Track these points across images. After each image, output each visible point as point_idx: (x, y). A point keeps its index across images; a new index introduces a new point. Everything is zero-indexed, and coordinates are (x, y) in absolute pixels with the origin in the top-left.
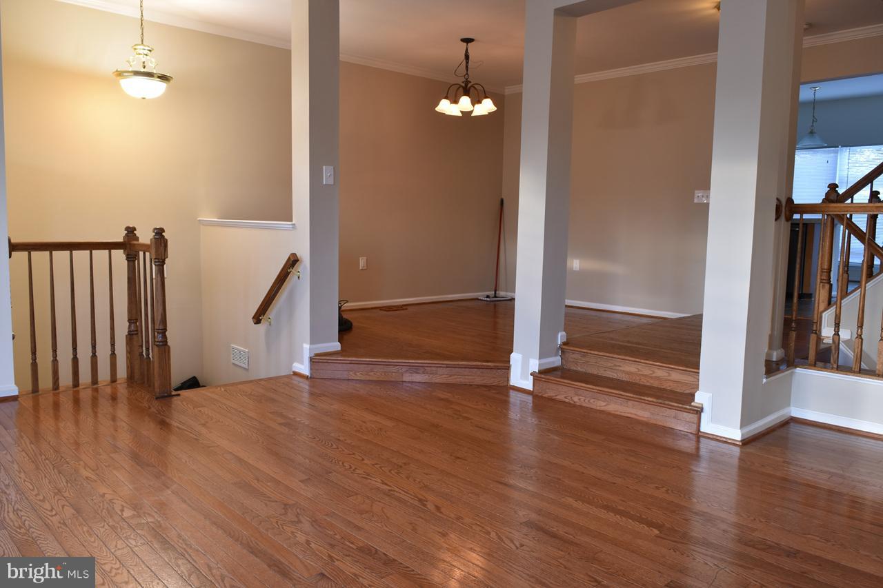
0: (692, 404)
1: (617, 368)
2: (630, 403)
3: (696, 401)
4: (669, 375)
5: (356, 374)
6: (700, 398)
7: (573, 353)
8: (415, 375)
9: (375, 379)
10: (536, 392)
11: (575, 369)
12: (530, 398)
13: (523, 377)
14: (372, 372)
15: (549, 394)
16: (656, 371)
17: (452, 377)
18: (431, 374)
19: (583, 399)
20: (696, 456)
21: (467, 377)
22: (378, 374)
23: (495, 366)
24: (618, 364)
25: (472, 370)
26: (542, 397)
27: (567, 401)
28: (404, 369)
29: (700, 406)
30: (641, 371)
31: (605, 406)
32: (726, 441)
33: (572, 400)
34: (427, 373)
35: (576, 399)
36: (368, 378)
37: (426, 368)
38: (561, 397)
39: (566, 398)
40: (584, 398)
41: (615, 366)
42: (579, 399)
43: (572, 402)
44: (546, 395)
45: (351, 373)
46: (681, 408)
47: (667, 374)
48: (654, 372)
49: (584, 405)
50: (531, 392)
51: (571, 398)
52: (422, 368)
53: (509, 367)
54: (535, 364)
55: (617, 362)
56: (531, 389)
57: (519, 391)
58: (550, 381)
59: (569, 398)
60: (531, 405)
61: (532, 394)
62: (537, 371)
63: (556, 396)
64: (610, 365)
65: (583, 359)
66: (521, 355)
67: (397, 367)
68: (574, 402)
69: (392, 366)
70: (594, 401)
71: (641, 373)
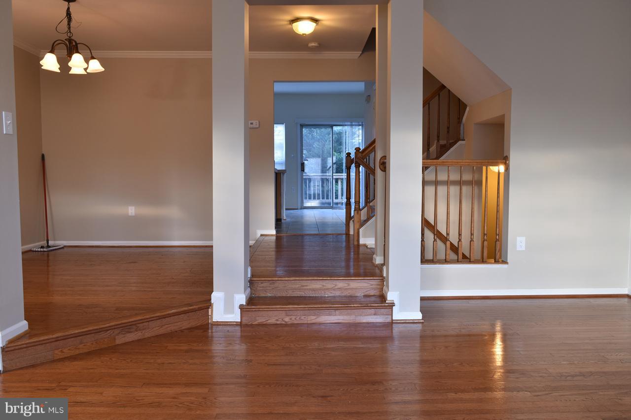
0: (387, 302)
1: (305, 287)
2: (337, 312)
3: (388, 299)
4: (349, 285)
5: (62, 352)
6: (391, 296)
7: (262, 283)
8: (128, 335)
9: (86, 351)
10: (244, 322)
11: (264, 295)
12: (238, 328)
13: (228, 309)
14: (81, 344)
15: (259, 321)
17: (164, 327)
18: (143, 330)
19: (293, 318)
20: (391, 338)
21: (175, 324)
22: (88, 344)
23: (199, 308)
25: (180, 316)
26: (252, 325)
27: (278, 322)
28: (117, 331)
29: (392, 302)
30: (326, 286)
31: (316, 318)
32: (413, 322)
33: (284, 321)
34: (140, 330)
35: (287, 319)
36: (77, 352)
37: (138, 325)
38: (272, 321)
39: (277, 320)
40: (295, 317)
41: (304, 286)
42: (291, 319)
43: (284, 323)
44: (256, 323)
45: (56, 352)
46: (381, 306)
47: (346, 285)
48: (336, 285)
49: (296, 322)
50: (239, 323)
51: (282, 319)
52: (134, 327)
53: (211, 305)
54: (241, 299)
55: (304, 283)
56: (240, 321)
57: (225, 325)
58: (261, 310)
59: (281, 320)
60: (239, 334)
61: (240, 324)
62: (244, 304)
63: (267, 321)
64: (298, 286)
65: (272, 286)
66: (223, 293)
67: (109, 332)
68: (286, 322)
69: (103, 332)
70: (305, 318)
71: (325, 288)
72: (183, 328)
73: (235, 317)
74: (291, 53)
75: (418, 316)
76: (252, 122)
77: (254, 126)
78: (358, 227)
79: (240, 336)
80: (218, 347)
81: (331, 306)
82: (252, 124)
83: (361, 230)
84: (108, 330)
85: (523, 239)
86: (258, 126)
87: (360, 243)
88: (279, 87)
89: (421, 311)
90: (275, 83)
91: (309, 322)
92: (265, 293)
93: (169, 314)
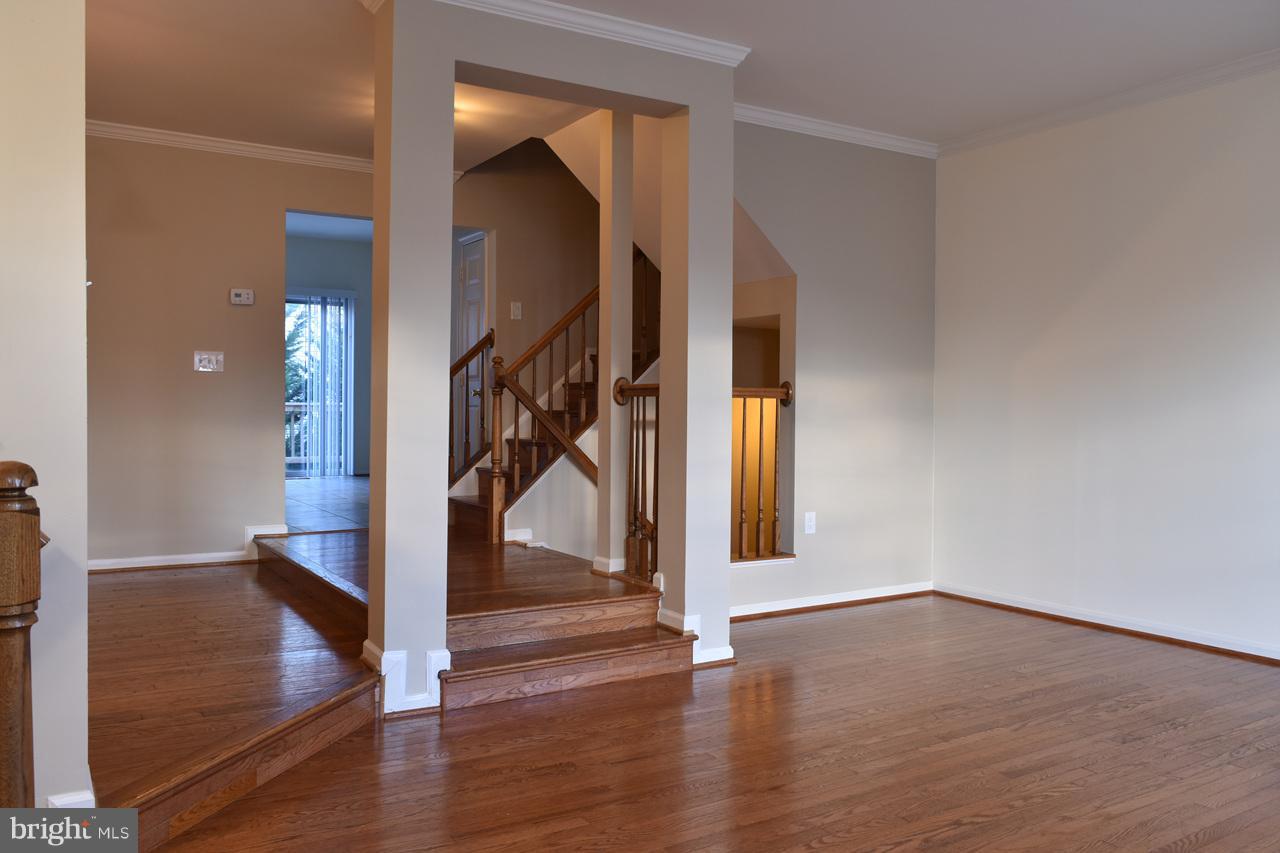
0: (684, 634)
1: (532, 625)
3: (685, 629)
5: (181, 819)
8: (273, 763)
9: (216, 810)
10: (449, 705)
13: (414, 684)
14: (208, 795)
15: (477, 699)
16: (586, 612)
17: (321, 736)
19: (537, 684)
21: (335, 727)
22: (219, 795)
23: (364, 688)
24: (531, 620)
25: (340, 709)
27: (512, 696)
28: (258, 756)
29: (692, 633)
30: (566, 619)
32: (723, 664)
33: (520, 692)
34: (288, 750)
35: (527, 689)
36: (203, 815)
37: (287, 738)
38: (500, 695)
39: (509, 693)
40: (539, 682)
41: (528, 623)
42: (533, 687)
43: (521, 696)
44: (470, 703)
45: (173, 821)
46: (678, 643)
47: (601, 613)
48: (583, 616)
50: (439, 710)
51: (518, 689)
52: (281, 743)
53: (379, 681)
54: (442, 659)
55: (530, 617)
56: (438, 704)
57: (412, 717)
58: (481, 675)
59: (516, 691)
60: (436, 732)
61: (441, 711)
62: (448, 668)
63: (491, 696)
64: (519, 624)
65: (472, 628)
66: (405, 652)
67: (247, 760)
68: (525, 694)
69: (239, 763)
70: (557, 681)
71: (565, 622)
72: (345, 734)
73: (429, 697)
74: (303, 154)
75: (728, 653)
76: (239, 291)
77: (243, 300)
78: (500, 510)
79: (437, 737)
80: (393, 765)
81: (601, 652)
82: (238, 295)
83: (506, 515)
84: (246, 757)
85: (813, 515)
86: (251, 301)
87: (506, 539)
88: (297, 222)
89: (730, 644)
90: (287, 213)
91: (564, 688)
92: (459, 644)
93: (329, 706)
